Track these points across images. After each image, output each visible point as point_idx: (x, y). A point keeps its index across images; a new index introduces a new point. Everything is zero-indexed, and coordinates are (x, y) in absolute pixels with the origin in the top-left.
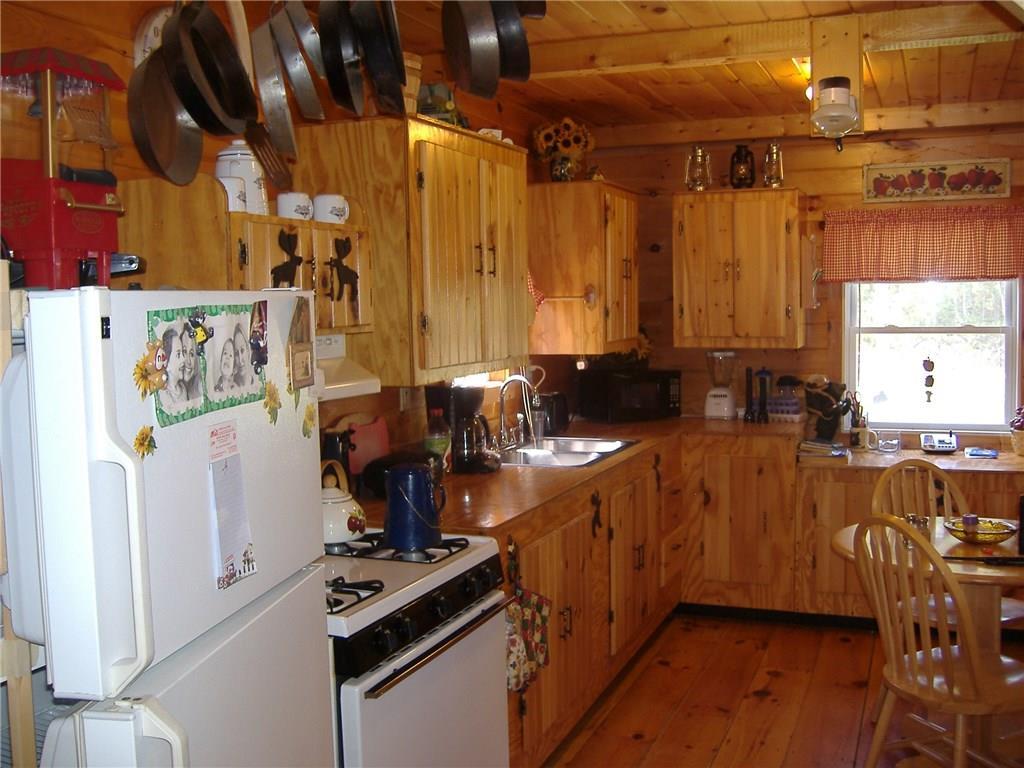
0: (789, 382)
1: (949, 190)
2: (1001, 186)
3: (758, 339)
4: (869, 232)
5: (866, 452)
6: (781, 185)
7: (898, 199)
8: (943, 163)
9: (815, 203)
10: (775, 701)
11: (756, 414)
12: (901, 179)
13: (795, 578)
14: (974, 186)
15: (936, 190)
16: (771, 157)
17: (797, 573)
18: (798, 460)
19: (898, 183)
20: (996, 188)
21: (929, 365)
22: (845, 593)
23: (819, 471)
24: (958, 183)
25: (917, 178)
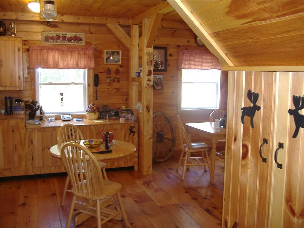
0: (19, 101)
1: (68, 41)
2: (82, 41)
3: (9, 86)
4: (44, 53)
5: (45, 122)
6: (15, 36)
7: (52, 43)
8: (66, 33)
9: (26, 43)
10: (28, 206)
11: (9, 112)
12: (53, 37)
13: (27, 164)
14: (75, 41)
15: (64, 41)
16: (11, 26)
17: (27, 163)
18: (25, 126)
19: (52, 38)
20: (81, 42)
21: (62, 94)
22: (43, 167)
23: (33, 130)
24: (70, 40)
25: (58, 37)
